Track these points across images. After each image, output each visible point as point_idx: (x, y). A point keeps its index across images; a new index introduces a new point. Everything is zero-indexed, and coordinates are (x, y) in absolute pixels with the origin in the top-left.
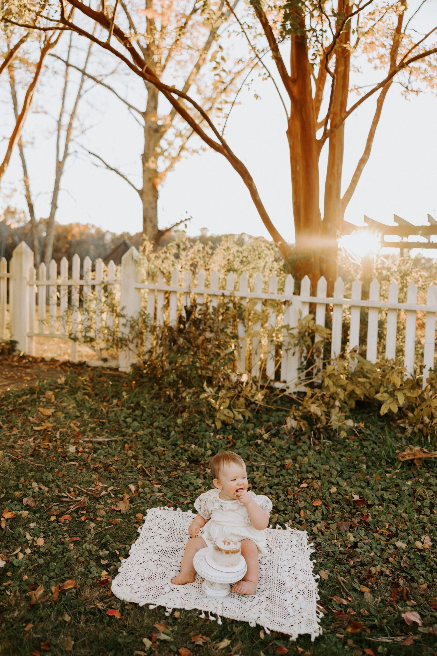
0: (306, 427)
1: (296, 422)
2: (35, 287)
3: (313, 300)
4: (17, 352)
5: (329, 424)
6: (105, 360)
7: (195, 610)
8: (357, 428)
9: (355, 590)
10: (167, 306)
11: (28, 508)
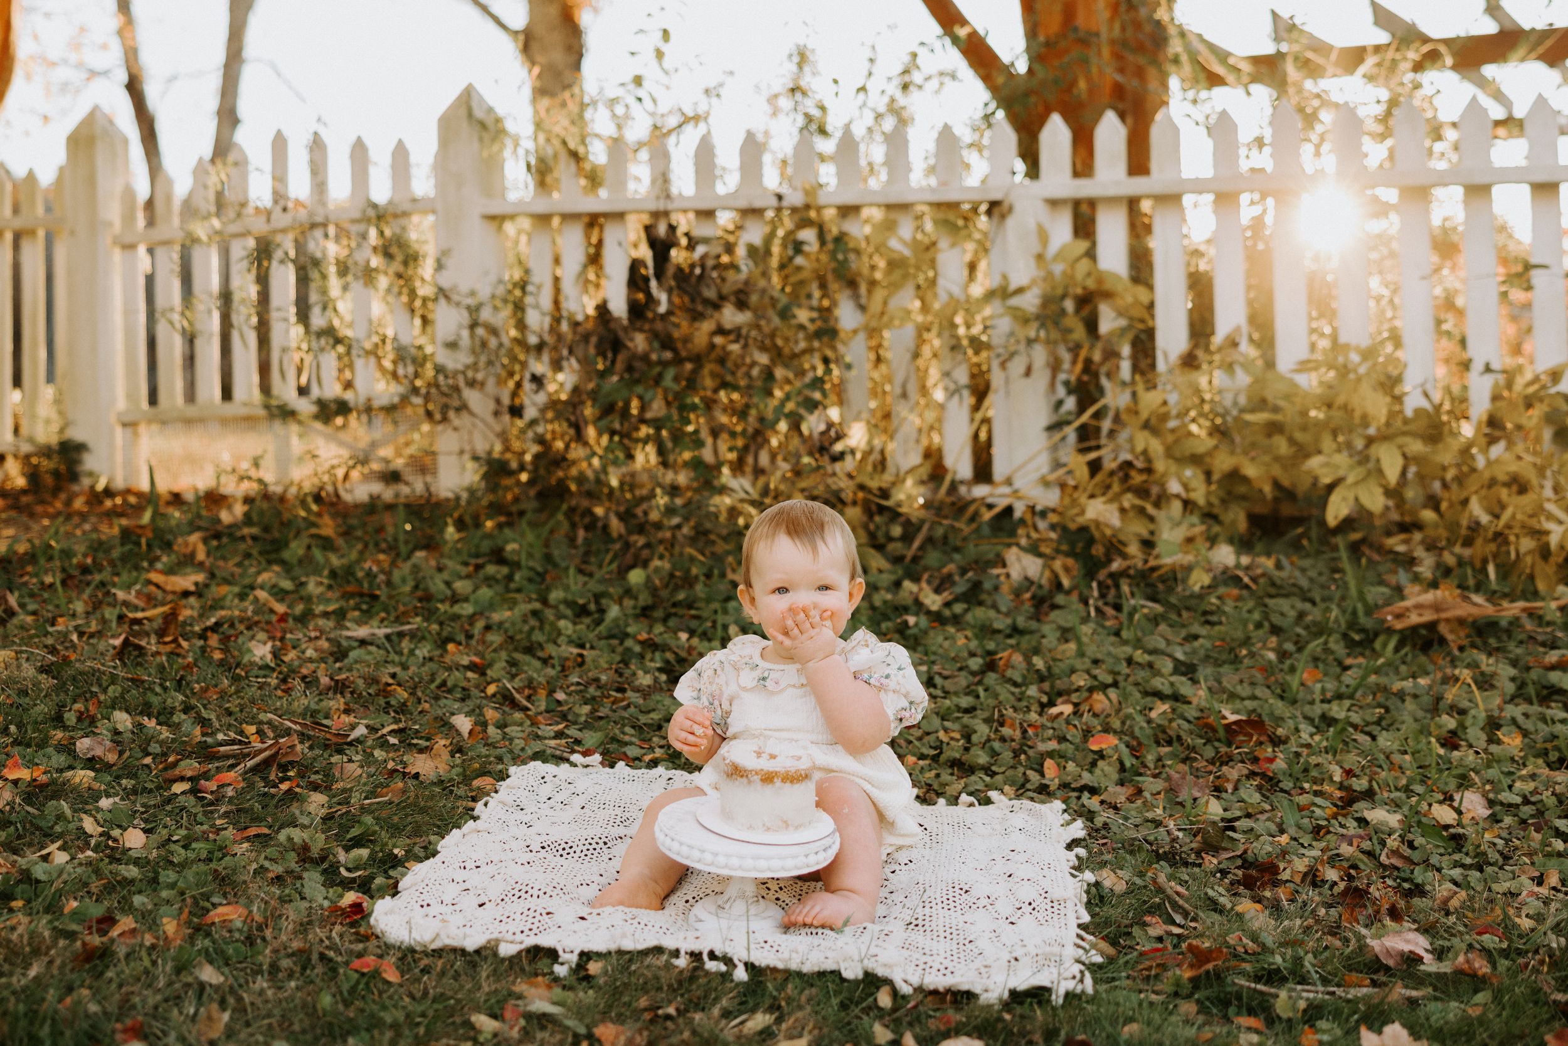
0: (1072, 578)
1: (1039, 561)
2: (142, 250)
3: (1085, 188)
4: (86, 482)
5: (1152, 563)
6: (392, 477)
7: (658, 950)
8: (1247, 568)
9: (1214, 906)
10: (595, 259)
11: (91, 763)
